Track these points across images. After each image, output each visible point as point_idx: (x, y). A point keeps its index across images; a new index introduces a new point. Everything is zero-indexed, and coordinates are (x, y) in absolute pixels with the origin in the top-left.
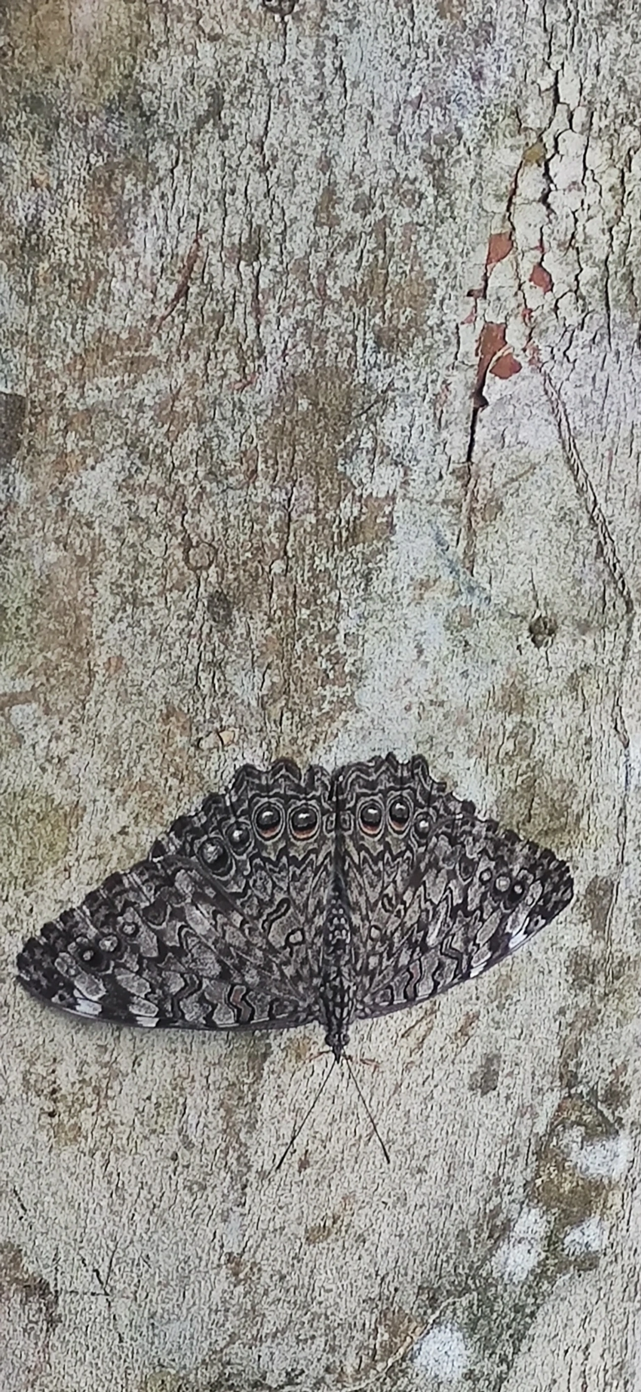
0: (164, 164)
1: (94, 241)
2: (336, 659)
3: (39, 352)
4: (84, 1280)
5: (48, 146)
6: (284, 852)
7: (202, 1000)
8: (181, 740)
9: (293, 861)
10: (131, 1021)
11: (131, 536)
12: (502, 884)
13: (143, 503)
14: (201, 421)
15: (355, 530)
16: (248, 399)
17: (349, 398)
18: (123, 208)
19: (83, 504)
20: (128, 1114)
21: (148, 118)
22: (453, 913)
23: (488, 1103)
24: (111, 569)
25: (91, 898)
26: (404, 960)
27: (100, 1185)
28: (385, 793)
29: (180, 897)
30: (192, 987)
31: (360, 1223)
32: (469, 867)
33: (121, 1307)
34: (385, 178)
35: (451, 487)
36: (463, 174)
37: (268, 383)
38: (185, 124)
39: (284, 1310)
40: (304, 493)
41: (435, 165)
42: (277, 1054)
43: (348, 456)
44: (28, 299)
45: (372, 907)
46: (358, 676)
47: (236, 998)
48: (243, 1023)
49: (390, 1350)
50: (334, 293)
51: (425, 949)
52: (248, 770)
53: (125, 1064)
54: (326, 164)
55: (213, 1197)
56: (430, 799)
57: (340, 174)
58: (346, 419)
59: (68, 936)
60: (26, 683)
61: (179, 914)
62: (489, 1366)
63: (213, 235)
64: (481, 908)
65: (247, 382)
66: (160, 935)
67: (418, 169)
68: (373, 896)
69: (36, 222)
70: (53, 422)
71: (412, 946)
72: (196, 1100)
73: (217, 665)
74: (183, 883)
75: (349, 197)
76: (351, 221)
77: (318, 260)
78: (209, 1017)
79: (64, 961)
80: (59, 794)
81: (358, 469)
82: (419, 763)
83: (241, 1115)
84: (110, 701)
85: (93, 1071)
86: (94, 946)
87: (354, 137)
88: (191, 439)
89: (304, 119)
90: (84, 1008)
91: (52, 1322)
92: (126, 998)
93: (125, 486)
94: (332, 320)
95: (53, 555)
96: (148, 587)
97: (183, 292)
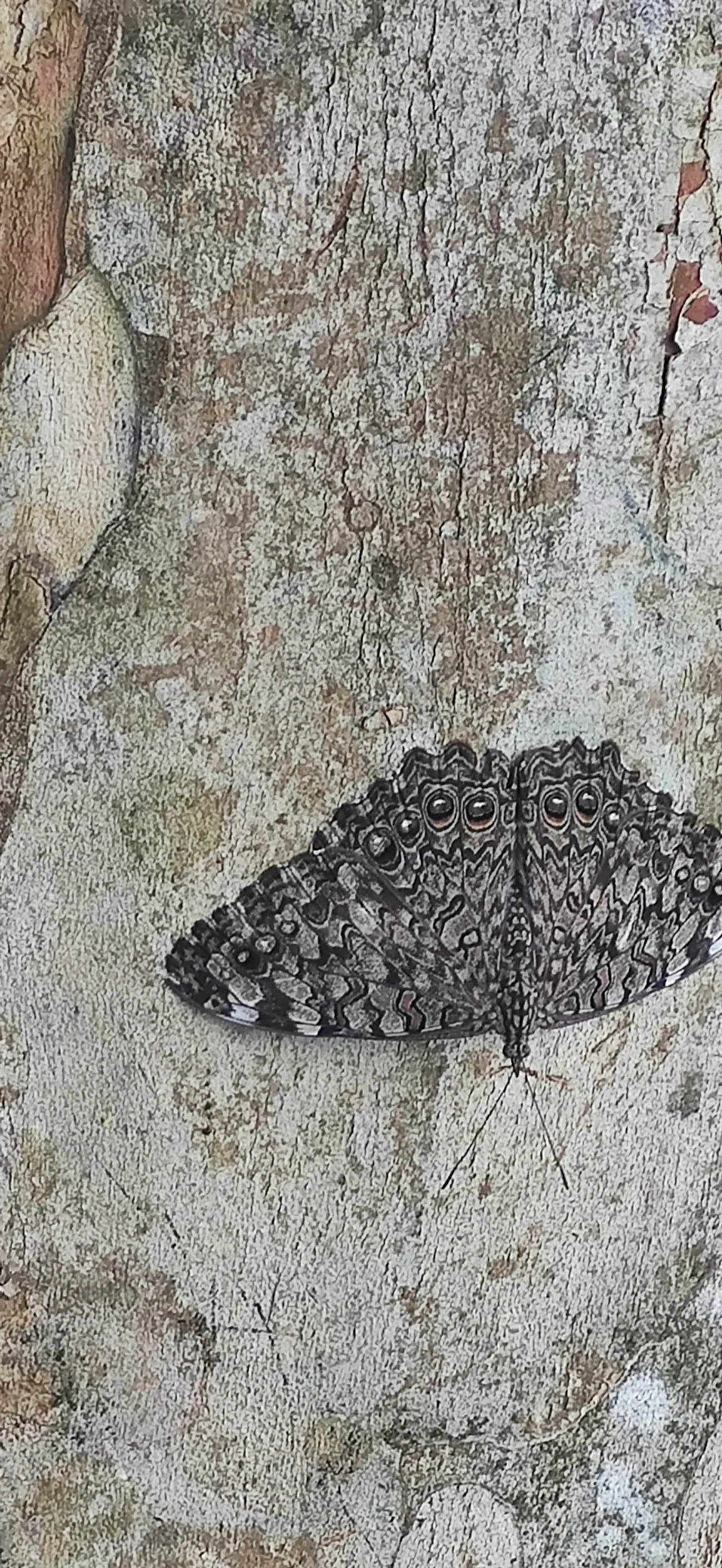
0: (318, 82)
1: (242, 166)
2: (514, 632)
3: (182, 289)
4: (244, 1316)
5: (190, 60)
6: (458, 844)
7: (368, 1006)
8: (343, 720)
9: (467, 854)
10: (291, 1028)
11: (287, 494)
12: (702, 884)
13: (300, 457)
14: (362, 367)
15: (534, 491)
16: (414, 343)
17: (526, 342)
18: (273, 131)
19: (233, 458)
20: (290, 1133)
21: (300, 30)
22: (646, 913)
23: (690, 1126)
24: (265, 530)
25: (246, 893)
26: (591, 965)
27: (260, 1210)
28: (571, 781)
29: (344, 893)
30: (357, 992)
31: (548, 1257)
32: (663, 864)
33: (285, 1346)
34: (563, 99)
35: (641, 443)
36: (650, 96)
37: (436, 325)
38: (341, 37)
39: (465, 1352)
40: (477, 447)
41: (619, 86)
42: (454, 1069)
43: (526, 408)
44: (171, 231)
45: (556, 906)
46: (539, 651)
47: (405, 1004)
48: (413, 1033)
49: (583, 1398)
50: (508, 226)
51: (614, 953)
52: (417, 754)
53: (286, 1077)
54: (498, 83)
55: (385, 1226)
56: (621, 789)
57: (513, 95)
58: (523, 366)
59: (221, 936)
60: (171, 656)
61: (342, 912)
62: (695, 1419)
63: (373, 161)
64: (677, 910)
65: (413, 323)
66: (322, 934)
67: (600, 90)
68: (558, 894)
69: (178, 145)
70: (199, 367)
71: (600, 950)
72: (364, 1118)
73: (383, 637)
74: (346, 878)
75: (524, 119)
76: (526, 147)
77: (490, 190)
78: (375, 1026)
79: (218, 965)
80: (209, 778)
81: (537, 421)
82: (609, 750)
83: (414, 1135)
84: (266, 675)
85: (250, 1084)
86: (249, 946)
87: (529, 55)
88: (351, 387)
89: (472, 32)
90: (239, 1014)
91: (210, 1361)
92: (285, 1004)
93: (279, 437)
94: (507, 256)
95: (201, 513)
96: (306, 550)
97: (341, 223)
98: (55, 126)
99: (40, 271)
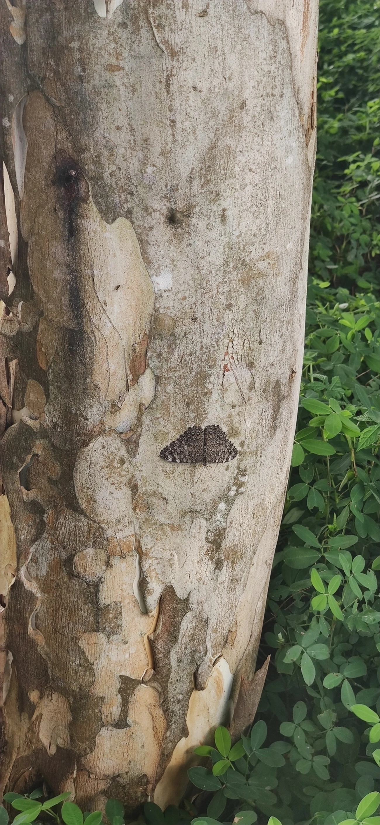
0: (178, 343)
1: (169, 354)
2: (204, 411)
3: (161, 369)
4: (171, 497)
5: (162, 341)
7: (186, 459)
8: (183, 423)
9: (197, 440)
10: (176, 462)
11: (175, 395)
13: (176, 390)
14: (184, 379)
15: (207, 393)
16: (191, 375)
17: (205, 375)
18: (173, 349)
19: (168, 390)
20: (177, 475)
21: (176, 337)
23: (227, 472)
24: (172, 399)
25: (171, 444)
27: (173, 484)
28: (213, 430)
30: (185, 457)
31: (210, 489)
33: (176, 501)
34: (210, 344)
35: (220, 387)
36: (221, 343)
37: (194, 373)
38: (181, 337)
39: (199, 501)
40: (199, 388)
41: (217, 342)
42: (197, 466)
43: (205, 383)
44: (159, 362)
45: (210, 445)
46: (208, 414)
47: (191, 459)
48: (192, 462)
49: (214, 506)
50: (203, 360)
52: (190, 428)
53: (176, 468)
54: (201, 343)
55: (189, 486)
56: (219, 431)
57: (203, 344)
58: (205, 378)
59: (167, 450)
60: (160, 416)
62: (228, 508)
63: (185, 353)
65: (191, 373)
66: (180, 450)
67: (214, 343)
69: (160, 351)
70: (163, 379)
72: (186, 472)
73: (188, 413)
74: (183, 443)
75: (205, 347)
76: (205, 350)
77: (200, 356)
78: (187, 461)
79: (167, 454)
80: (166, 431)
81: (207, 385)
82: (217, 426)
83: (193, 474)
84: (173, 418)
85: (172, 469)
86: (171, 451)
87: (205, 339)
88: (183, 381)
89: (198, 336)
90: (170, 460)
91: (167, 503)
92: (175, 458)
93: (174, 388)
94: (203, 364)
95: (164, 398)
96: (178, 402)
97: (181, 361)
98: (144, 349)
99: (143, 368)
